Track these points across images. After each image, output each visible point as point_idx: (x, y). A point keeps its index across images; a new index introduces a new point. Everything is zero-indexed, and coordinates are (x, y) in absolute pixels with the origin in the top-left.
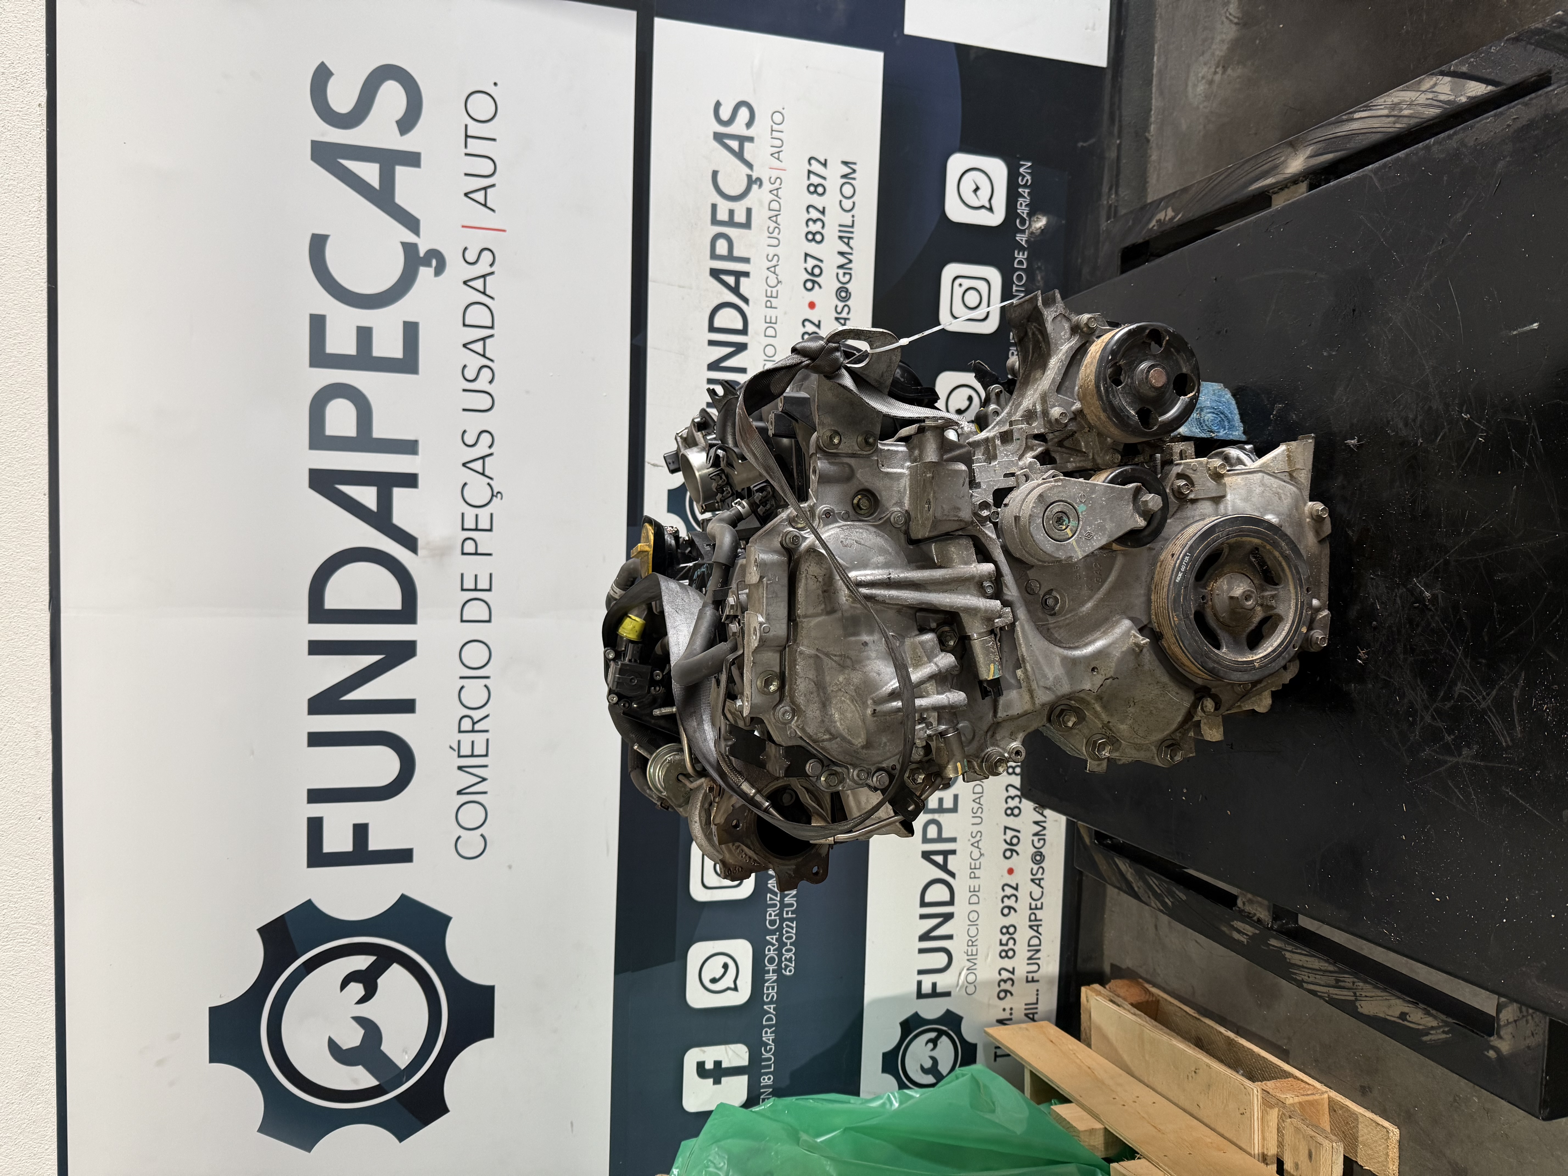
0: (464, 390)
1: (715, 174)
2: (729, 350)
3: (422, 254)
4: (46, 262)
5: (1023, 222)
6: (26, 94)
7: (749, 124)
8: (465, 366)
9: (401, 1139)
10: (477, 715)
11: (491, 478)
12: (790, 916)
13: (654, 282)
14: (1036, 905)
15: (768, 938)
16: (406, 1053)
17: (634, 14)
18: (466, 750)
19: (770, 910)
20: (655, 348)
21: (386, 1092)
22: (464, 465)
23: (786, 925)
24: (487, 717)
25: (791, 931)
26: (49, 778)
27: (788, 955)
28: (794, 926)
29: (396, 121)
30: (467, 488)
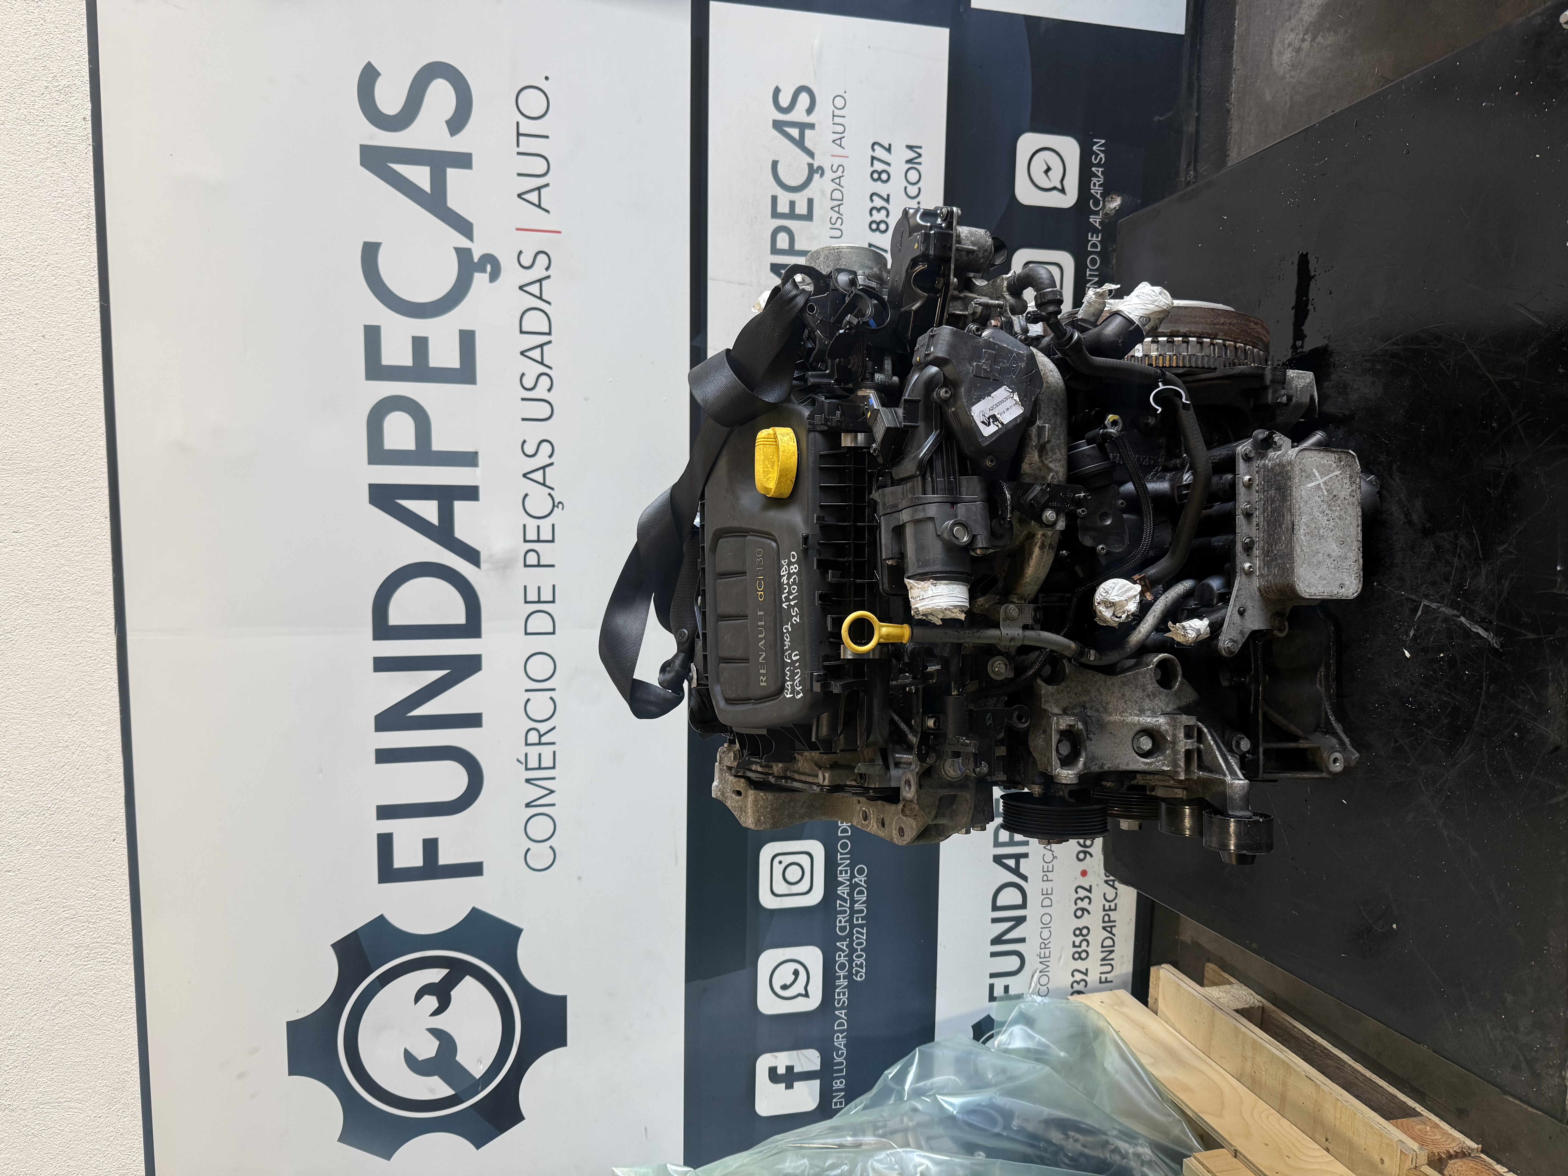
0: (523, 399)
1: (775, 164)
3: (476, 260)
4: (97, 281)
5: (1096, 203)
6: (71, 107)
7: (810, 111)
8: (523, 375)
9: (478, 1146)
10: (543, 727)
11: (552, 489)
12: (860, 922)
13: (713, 280)
14: (1110, 906)
15: (838, 944)
16: (481, 1063)
18: (533, 763)
19: (840, 917)
21: (462, 1102)
22: (525, 475)
23: (857, 931)
24: (554, 728)
25: (861, 937)
26: (123, 800)
27: (858, 961)
28: (865, 931)
29: (446, 122)
30: (527, 499)
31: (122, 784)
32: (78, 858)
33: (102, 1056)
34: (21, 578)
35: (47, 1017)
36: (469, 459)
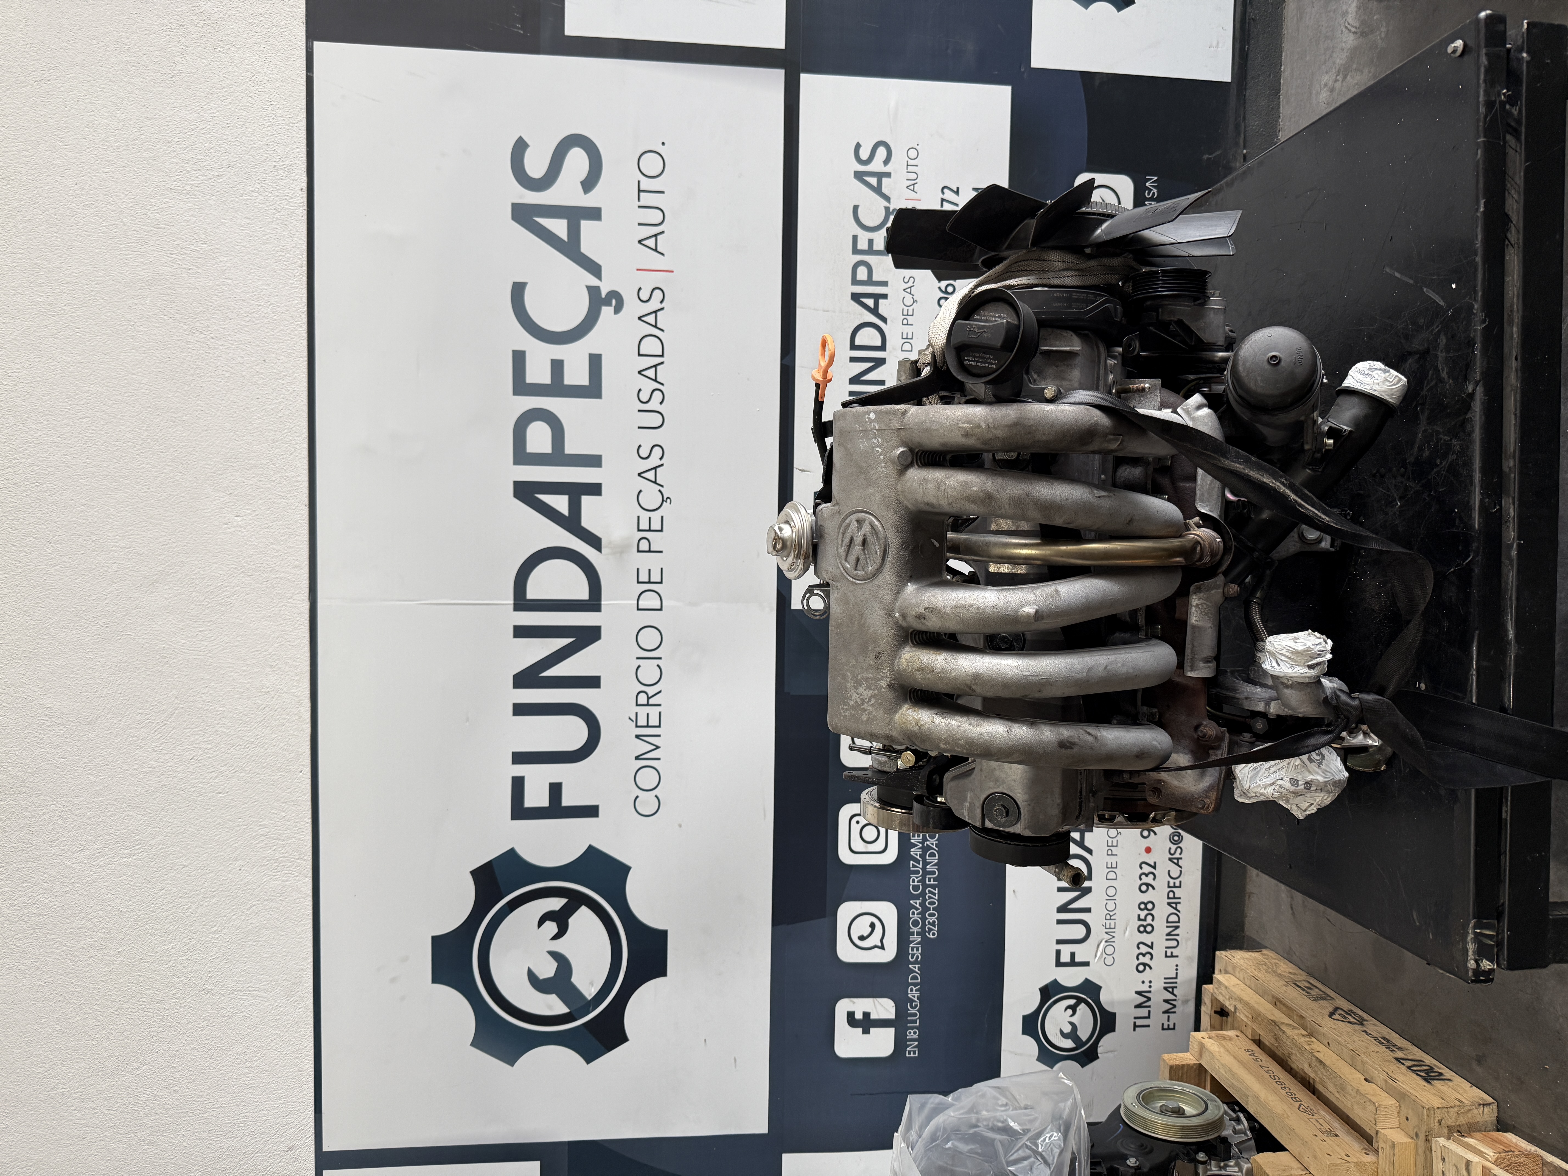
0: (639, 411)
1: (856, 208)
2: (869, 365)
3: (604, 295)
6: (292, 181)
7: (886, 162)
8: (640, 390)
9: (588, 1062)
10: (651, 691)
11: (662, 486)
12: (932, 882)
13: (802, 308)
14: (1175, 883)
15: (911, 902)
16: (592, 985)
17: (781, 73)
18: (642, 721)
19: (913, 876)
20: (802, 367)
21: (575, 1020)
22: (639, 475)
23: (929, 891)
24: (660, 692)
25: (934, 897)
26: (308, 738)
27: (931, 919)
28: (937, 892)
29: (581, 183)
30: (641, 494)
31: (309, 725)
32: (273, 785)
33: (284, 954)
34: (239, 554)
35: (243, 918)
36: (594, 461)
